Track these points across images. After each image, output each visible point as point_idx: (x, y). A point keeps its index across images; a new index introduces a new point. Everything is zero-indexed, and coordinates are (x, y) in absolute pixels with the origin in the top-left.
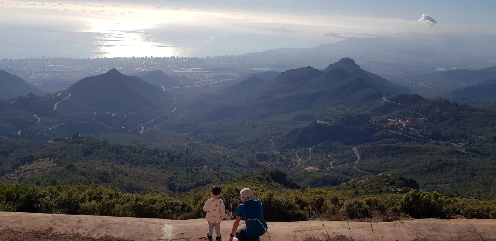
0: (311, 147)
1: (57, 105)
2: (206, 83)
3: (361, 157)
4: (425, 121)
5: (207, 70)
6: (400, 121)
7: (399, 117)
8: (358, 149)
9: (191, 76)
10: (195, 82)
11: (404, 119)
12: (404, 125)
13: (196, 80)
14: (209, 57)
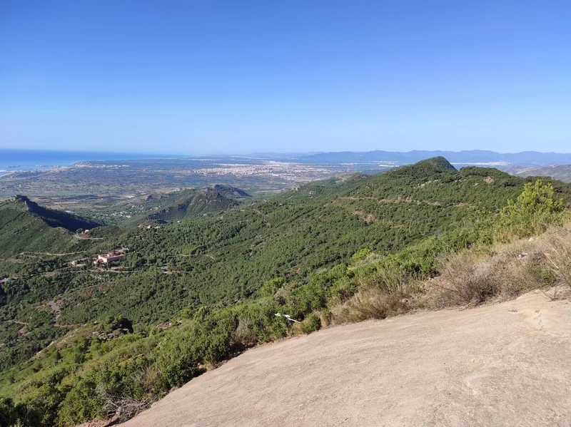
3: (61, 310)
4: (126, 251)
6: (100, 257)
7: (98, 253)
8: (56, 302)
11: (103, 254)
12: (105, 260)
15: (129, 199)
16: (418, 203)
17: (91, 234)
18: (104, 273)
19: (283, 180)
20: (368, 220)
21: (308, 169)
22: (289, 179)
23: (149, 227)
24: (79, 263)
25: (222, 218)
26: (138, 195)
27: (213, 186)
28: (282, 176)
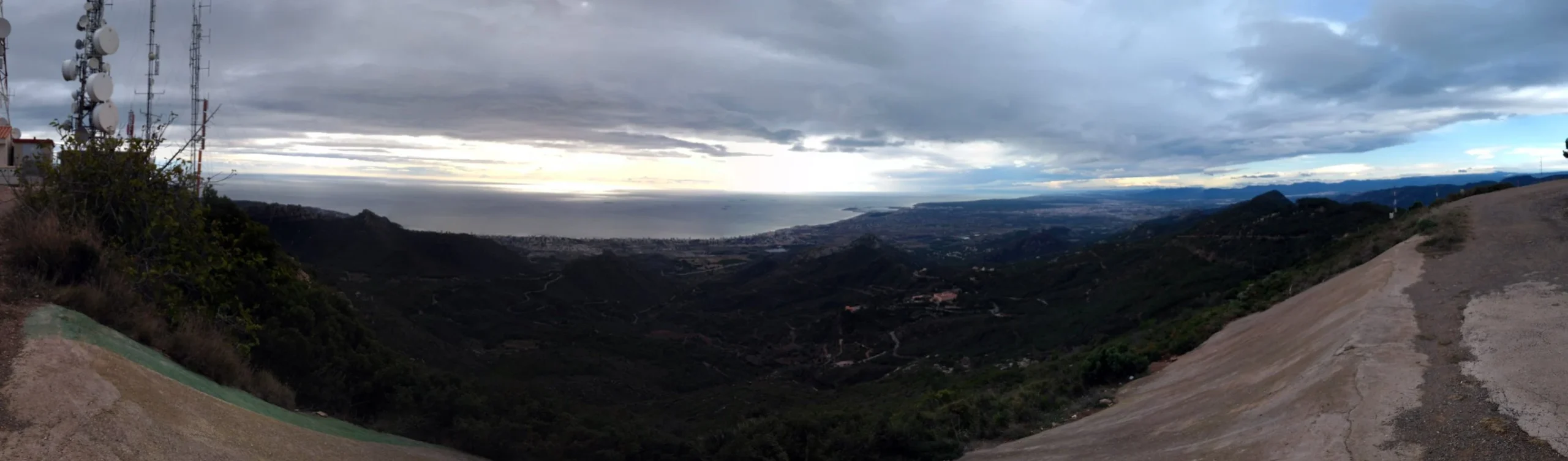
0: (841, 337)
1: (548, 287)
2: (711, 268)
3: (900, 341)
4: (959, 292)
5: (711, 254)
6: (935, 296)
7: (934, 292)
8: (895, 333)
9: (693, 261)
10: (698, 268)
12: (940, 299)
13: (699, 266)
14: (714, 239)
15: (963, 240)
16: (1259, 237)
17: (927, 273)
18: (939, 311)
19: (1119, 220)
20: (1209, 259)
21: (1145, 207)
22: (1125, 217)
23: (983, 269)
24: (916, 299)
25: (1055, 260)
26: (972, 237)
27: (1048, 227)
28: (1118, 215)
